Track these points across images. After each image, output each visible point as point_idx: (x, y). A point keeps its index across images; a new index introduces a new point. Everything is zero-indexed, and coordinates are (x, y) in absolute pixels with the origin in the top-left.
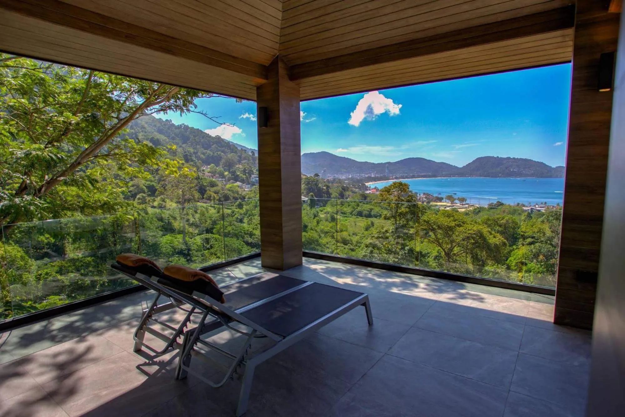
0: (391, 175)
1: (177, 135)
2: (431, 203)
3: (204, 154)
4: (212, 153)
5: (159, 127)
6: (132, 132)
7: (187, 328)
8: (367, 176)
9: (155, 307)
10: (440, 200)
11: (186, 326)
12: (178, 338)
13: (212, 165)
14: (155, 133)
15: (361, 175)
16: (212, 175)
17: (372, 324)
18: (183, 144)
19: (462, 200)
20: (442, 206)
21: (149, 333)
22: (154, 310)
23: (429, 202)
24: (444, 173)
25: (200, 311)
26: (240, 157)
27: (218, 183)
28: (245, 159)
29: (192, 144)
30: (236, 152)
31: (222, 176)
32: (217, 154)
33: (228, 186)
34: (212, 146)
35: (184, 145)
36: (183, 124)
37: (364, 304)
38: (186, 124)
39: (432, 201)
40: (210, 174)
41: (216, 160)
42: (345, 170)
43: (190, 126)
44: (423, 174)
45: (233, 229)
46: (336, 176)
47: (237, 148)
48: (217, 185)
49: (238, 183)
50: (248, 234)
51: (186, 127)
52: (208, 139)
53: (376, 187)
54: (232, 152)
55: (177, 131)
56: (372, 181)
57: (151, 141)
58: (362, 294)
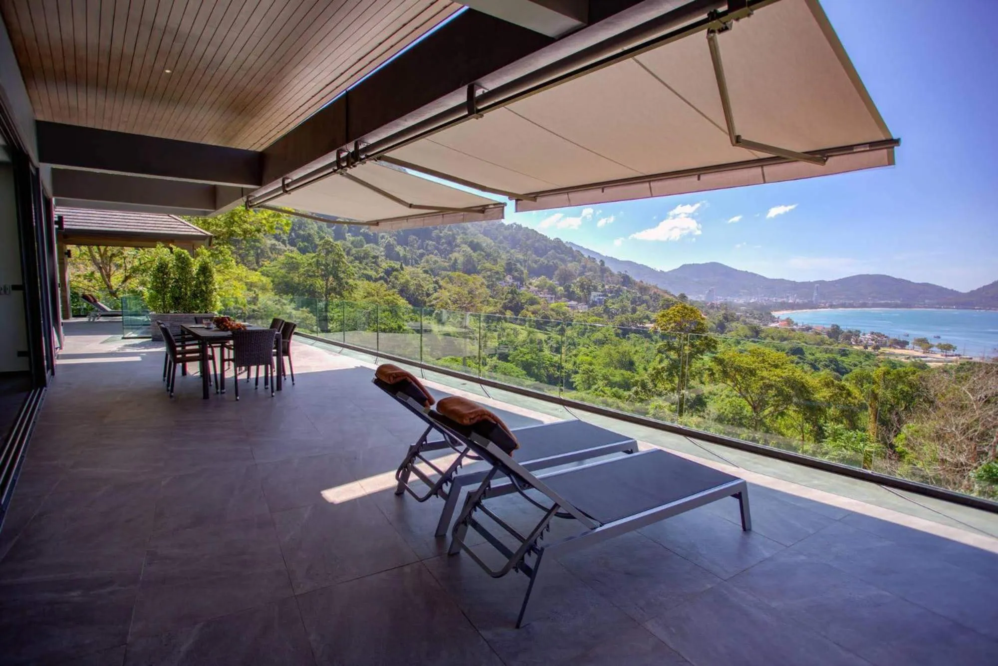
0: (823, 301)
1: (505, 238)
2: (882, 349)
3: (536, 262)
4: (546, 262)
5: (485, 227)
6: (449, 234)
7: (457, 473)
8: (780, 300)
9: (424, 443)
10: (903, 344)
11: (456, 470)
12: (444, 485)
13: (543, 276)
14: (479, 235)
15: (771, 299)
16: (540, 290)
17: (750, 530)
18: (512, 249)
19: (947, 348)
20: (902, 355)
21: (414, 475)
22: (422, 445)
23: (877, 348)
24: (927, 301)
25: (476, 455)
26: (584, 267)
27: (539, 300)
28: (590, 270)
29: (521, 250)
30: (579, 261)
31: (552, 290)
32: (553, 262)
33: (553, 305)
34: (549, 253)
35: (512, 251)
36: (515, 224)
37: (738, 496)
38: (518, 223)
39: (884, 345)
40: (537, 289)
41: (548, 271)
42: (745, 291)
43: (524, 226)
44: (883, 302)
45: (532, 358)
46: (729, 299)
47: (582, 255)
48: (538, 303)
49: (573, 303)
50: (555, 366)
51: (520, 227)
52: (545, 242)
53: (788, 319)
54: (575, 261)
55: (507, 233)
56: (787, 310)
57: (469, 246)
58: (737, 478)
